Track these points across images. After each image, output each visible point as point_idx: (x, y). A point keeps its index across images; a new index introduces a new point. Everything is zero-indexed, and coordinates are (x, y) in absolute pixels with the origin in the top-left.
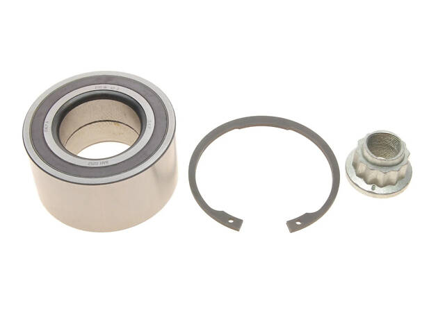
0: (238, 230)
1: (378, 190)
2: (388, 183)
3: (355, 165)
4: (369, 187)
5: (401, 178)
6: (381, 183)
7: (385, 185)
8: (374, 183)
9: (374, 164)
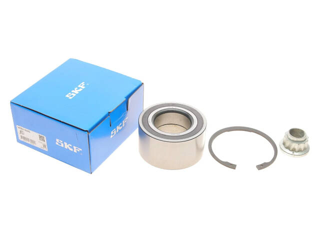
0: (235, 169)
1: (295, 153)
2: (300, 151)
3: (284, 144)
4: (291, 153)
5: (305, 149)
6: (297, 150)
7: (298, 151)
8: (294, 150)
9: (293, 141)
